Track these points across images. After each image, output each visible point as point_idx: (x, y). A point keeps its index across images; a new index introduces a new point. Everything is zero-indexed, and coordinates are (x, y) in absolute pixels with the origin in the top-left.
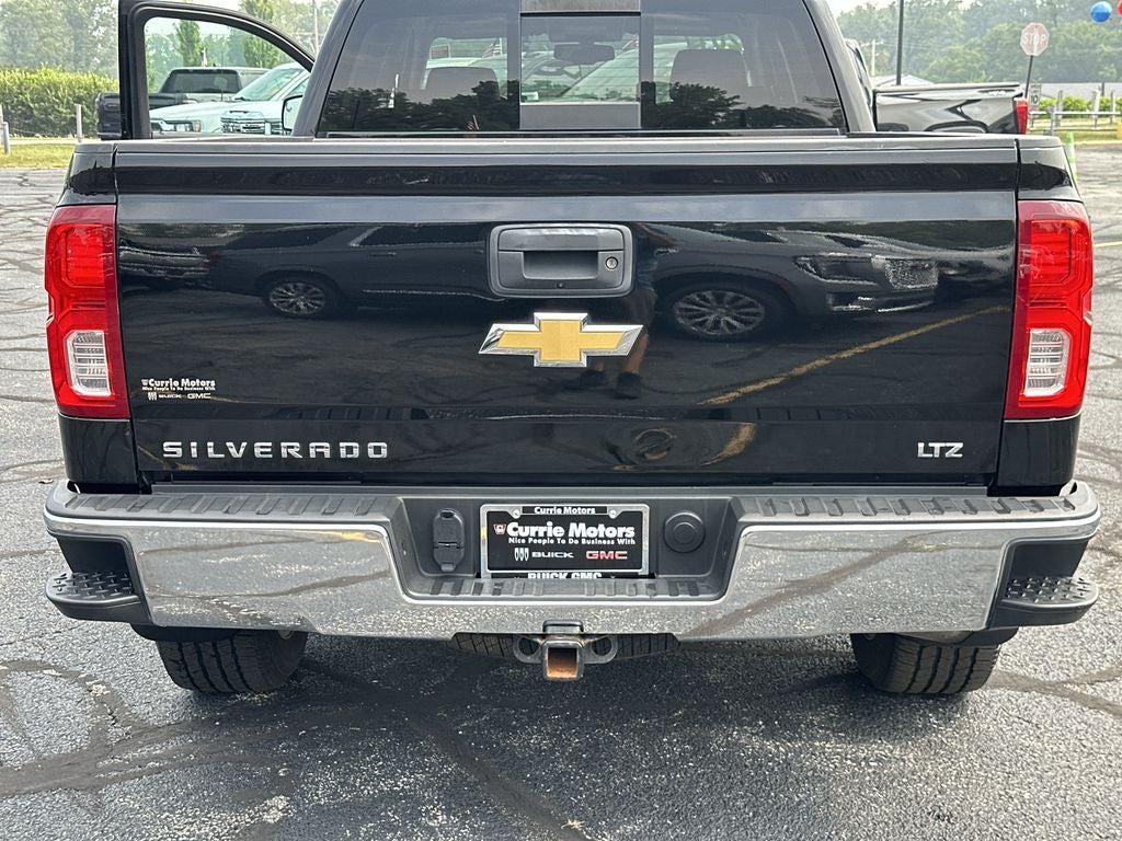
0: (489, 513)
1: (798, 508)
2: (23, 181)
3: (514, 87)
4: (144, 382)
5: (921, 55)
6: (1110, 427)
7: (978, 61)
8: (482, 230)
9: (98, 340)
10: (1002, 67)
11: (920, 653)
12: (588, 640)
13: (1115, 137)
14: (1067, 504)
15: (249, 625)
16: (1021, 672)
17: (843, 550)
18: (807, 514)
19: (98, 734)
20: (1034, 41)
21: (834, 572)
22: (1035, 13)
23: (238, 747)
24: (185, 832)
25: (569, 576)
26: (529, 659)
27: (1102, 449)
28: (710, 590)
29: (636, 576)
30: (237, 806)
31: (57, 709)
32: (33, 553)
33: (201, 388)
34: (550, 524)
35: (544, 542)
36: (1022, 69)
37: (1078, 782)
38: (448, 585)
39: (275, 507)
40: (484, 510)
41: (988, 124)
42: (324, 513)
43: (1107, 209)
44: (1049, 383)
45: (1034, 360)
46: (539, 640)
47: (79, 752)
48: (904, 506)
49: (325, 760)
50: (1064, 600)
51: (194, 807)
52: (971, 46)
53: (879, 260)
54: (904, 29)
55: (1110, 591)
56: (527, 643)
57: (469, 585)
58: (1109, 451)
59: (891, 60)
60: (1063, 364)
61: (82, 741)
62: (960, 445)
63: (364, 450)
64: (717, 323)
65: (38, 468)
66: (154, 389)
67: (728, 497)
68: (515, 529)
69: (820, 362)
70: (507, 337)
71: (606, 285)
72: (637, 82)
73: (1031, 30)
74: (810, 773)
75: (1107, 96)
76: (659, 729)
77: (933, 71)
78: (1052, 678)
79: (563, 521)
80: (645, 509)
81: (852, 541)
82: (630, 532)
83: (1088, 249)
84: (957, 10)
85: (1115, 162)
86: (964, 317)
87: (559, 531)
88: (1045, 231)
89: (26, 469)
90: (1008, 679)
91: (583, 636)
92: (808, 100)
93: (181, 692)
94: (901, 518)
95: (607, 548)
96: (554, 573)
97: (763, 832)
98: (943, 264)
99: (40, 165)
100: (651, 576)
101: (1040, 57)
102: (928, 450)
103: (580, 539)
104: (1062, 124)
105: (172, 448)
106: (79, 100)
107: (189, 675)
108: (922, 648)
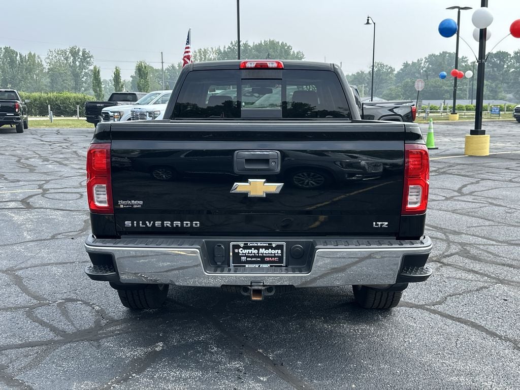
0: (233, 245)
1: (334, 244)
2: (58, 133)
3: (239, 103)
4: (119, 202)
5: (380, 90)
6: (443, 220)
7: (400, 92)
8: (231, 152)
9: (104, 187)
10: (409, 94)
11: (376, 294)
12: (265, 287)
13: (448, 120)
14: (422, 243)
15: (151, 283)
16: (410, 302)
17: (350, 258)
18: (337, 245)
19: (97, 323)
20: (420, 85)
21: (347, 265)
22: (420, 75)
23: (146, 327)
24: (129, 354)
25: (259, 266)
26: (246, 294)
27: (440, 228)
28: (306, 271)
29: (281, 266)
30: (146, 346)
31: (83, 315)
32: (71, 263)
33: (137, 204)
34: (253, 249)
35: (251, 255)
36: (416, 95)
37: (428, 337)
38: (219, 269)
39: (162, 243)
40: (232, 244)
41: (402, 115)
42: (179, 245)
43: (445, 145)
44: (415, 203)
45: (410, 196)
46: (250, 288)
47: (91, 328)
48: (369, 243)
49: (176, 331)
50: (421, 274)
51: (132, 346)
52: (398, 87)
53: (363, 163)
54: (374, 80)
55: (440, 275)
56: (245, 288)
57: (227, 269)
58: (442, 229)
59: (369, 91)
60: (420, 197)
61: (92, 325)
62: (387, 223)
63: (192, 224)
64: (308, 183)
65: (71, 234)
66: (122, 204)
67: (312, 240)
68: (242, 251)
69: (343, 196)
70: (240, 187)
71: (272, 170)
72: (281, 102)
73: (418, 82)
74: (339, 334)
75: (446, 105)
76: (288, 320)
77: (384, 96)
78: (420, 303)
79: (257, 248)
80: (284, 244)
81: (353, 255)
82: (280, 251)
83: (428, 160)
84: (393, 74)
85: (447, 128)
86: (392, 182)
87: (256, 251)
88: (414, 154)
89: (67, 234)
90: (406, 304)
91: (264, 286)
92: (339, 108)
93: (125, 308)
94: (368, 247)
95: (272, 257)
96: (254, 265)
97: (323, 353)
98: (385, 164)
99: (64, 127)
100: (286, 266)
101: (422, 91)
102: (376, 225)
103: (263, 254)
104: (430, 115)
105: (128, 223)
106: (78, 103)
107: (128, 302)
108: (376, 292)
